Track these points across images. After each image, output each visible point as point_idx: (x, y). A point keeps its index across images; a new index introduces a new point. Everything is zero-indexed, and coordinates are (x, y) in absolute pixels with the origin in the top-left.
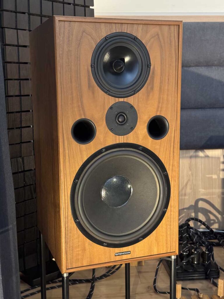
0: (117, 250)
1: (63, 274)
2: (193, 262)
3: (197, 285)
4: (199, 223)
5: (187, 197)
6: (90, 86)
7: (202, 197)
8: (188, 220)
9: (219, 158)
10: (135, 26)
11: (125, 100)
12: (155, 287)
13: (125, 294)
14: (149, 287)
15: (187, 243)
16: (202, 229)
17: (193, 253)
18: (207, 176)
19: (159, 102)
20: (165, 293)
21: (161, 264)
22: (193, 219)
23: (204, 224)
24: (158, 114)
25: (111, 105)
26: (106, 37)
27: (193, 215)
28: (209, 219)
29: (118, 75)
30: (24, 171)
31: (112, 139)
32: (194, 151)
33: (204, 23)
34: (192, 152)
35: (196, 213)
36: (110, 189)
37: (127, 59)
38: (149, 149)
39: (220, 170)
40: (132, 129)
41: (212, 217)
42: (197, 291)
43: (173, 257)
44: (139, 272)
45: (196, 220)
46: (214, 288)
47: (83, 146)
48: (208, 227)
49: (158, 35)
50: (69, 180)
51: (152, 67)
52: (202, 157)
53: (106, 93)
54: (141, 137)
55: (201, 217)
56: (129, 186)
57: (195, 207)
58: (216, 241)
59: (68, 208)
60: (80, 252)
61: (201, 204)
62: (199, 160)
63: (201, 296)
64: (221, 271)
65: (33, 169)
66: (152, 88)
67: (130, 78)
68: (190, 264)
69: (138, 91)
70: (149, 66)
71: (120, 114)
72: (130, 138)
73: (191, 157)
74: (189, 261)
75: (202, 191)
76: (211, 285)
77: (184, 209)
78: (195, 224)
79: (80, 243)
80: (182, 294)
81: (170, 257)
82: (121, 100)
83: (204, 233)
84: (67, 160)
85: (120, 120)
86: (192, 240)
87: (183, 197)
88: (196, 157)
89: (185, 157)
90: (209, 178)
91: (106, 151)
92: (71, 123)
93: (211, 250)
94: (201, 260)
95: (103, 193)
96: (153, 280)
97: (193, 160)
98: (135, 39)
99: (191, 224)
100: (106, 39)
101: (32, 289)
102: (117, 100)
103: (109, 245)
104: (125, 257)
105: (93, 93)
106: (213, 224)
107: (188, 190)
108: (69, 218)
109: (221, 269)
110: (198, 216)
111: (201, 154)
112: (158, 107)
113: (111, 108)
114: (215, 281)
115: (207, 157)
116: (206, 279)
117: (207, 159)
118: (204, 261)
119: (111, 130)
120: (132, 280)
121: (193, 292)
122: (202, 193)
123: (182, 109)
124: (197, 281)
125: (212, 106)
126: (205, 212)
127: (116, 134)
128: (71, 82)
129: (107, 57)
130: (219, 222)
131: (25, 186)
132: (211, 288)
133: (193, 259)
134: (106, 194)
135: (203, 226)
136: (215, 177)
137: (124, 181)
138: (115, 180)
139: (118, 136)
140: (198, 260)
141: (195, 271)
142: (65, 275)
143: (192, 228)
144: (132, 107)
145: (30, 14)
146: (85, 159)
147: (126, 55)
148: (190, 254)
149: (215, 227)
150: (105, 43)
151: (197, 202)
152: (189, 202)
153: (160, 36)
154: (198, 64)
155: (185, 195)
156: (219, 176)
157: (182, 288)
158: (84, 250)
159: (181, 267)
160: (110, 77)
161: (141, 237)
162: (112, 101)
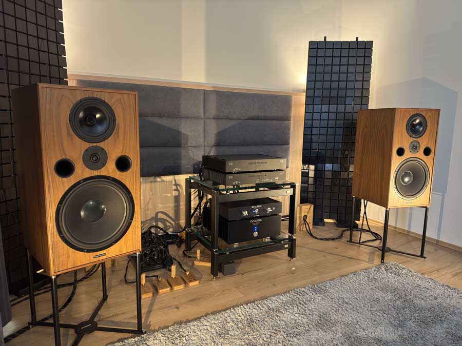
0: (95, 254)
1: (52, 277)
2: (154, 258)
3: (158, 273)
4: (159, 230)
5: (149, 212)
6: (69, 134)
7: (160, 210)
8: (150, 228)
9: (172, 182)
10: (103, 93)
11: (98, 144)
12: (126, 280)
13: (102, 289)
14: (121, 281)
15: (150, 245)
16: (161, 233)
17: (154, 251)
18: (164, 195)
19: (124, 146)
20: (133, 282)
21: (130, 262)
22: (153, 227)
23: (162, 229)
24: (123, 154)
25: (86, 148)
26: (80, 100)
27: (154, 224)
28: (165, 226)
29: (91, 126)
30: (6, 201)
31: (88, 173)
32: (153, 177)
33: (156, 86)
34: (152, 179)
35: (156, 222)
36: (88, 209)
37: (98, 116)
38: (117, 179)
39: (172, 190)
40: (104, 165)
41: (168, 224)
42: (157, 276)
43: (138, 253)
44: (113, 271)
45: (157, 227)
46: (169, 273)
47: (65, 179)
48: (165, 231)
49: (120, 100)
50: (53, 205)
51: (117, 122)
52: (159, 182)
53: (82, 139)
54: (111, 171)
55: (160, 225)
56: (103, 207)
57: (156, 218)
58: (171, 240)
59: (53, 227)
60: (65, 259)
61: (160, 216)
62: (157, 184)
63: (160, 280)
64: (174, 260)
65: (14, 199)
66: (118, 136)
67: (100, 129)
68: (152, 259)
69: (108, 138)
70: (115, 120)
71: (94, 155)
72: (103, 172)
73: (151, 182)
74: (151, 258)
75: (160, 205)
76: (167, 271)
77: (147, 220)
78: (156, 230)
79: (65, 252)
80: (146, 281)
81: (135, 254)
82: (95, 144)
83: (162, 236)
84: (52, 191)
85: (94, 159)
86: (153, 242)
87: (147, 212)
88: (155, 181)
89: (147, 182)
90: (165, 196)
91: (84, 182)
92: (54, 162)
93: (166, 247)
94: (160, 255)
95: (82, 213)
96: (124, 274)
97: (153, 184)
98: (103, 102)
99: (153, 230)
100: (81, 101)
101: (19, 298)
102: (91, 145)
103: (89, 251)
104: (101, 258)
105: (72, 139)
106: (169, 228)
107: (150, 206)
108: (55, 234)
109: (174, 259)
110: (158, 224)
111: (158, 179)
112: (123, 149)
113: (87, 150)
114: (170, 268)
115: (163, 181)
116: (163, 268)
117: (163, 182)
118: (162, 256)
119: (87, 166)
120: (107, 278)
121: (154, 278)
122: (160, 207)
123: (141, 147)
124: (157, 270)
125: (166, 146)
126: (163, 221)
127: (91, 169)
128: (53, 132)
129: (81, 115)
130: (173, 227)
131: (7, 214)
132: (167, 273)
133: (154, 255)
134: (85, 214)
135: (162, 231)
136: (169, 195)
137: (98, 203)
138: (91, 203)
139: (93, 171)
140: (158, 256)
141: (156, 263)
142: (53, 277)
143: (153, 233)
144: (103, 149)
145: (8, 71)
146: (67, 188)
147: (97, 113)
148: (152, 251)
149: (170, 231)
150: (80, 104)
151: (157, 214)
152: (151, 214)
153: (122, 101)
154: (153, 115)
155: (148, 210)
156: (172, 194)
157: (146, 277)
158: (68, 256)
159: (145, 262)
160: (86, 128)
161: (114, 242)
162: (87, 145)
